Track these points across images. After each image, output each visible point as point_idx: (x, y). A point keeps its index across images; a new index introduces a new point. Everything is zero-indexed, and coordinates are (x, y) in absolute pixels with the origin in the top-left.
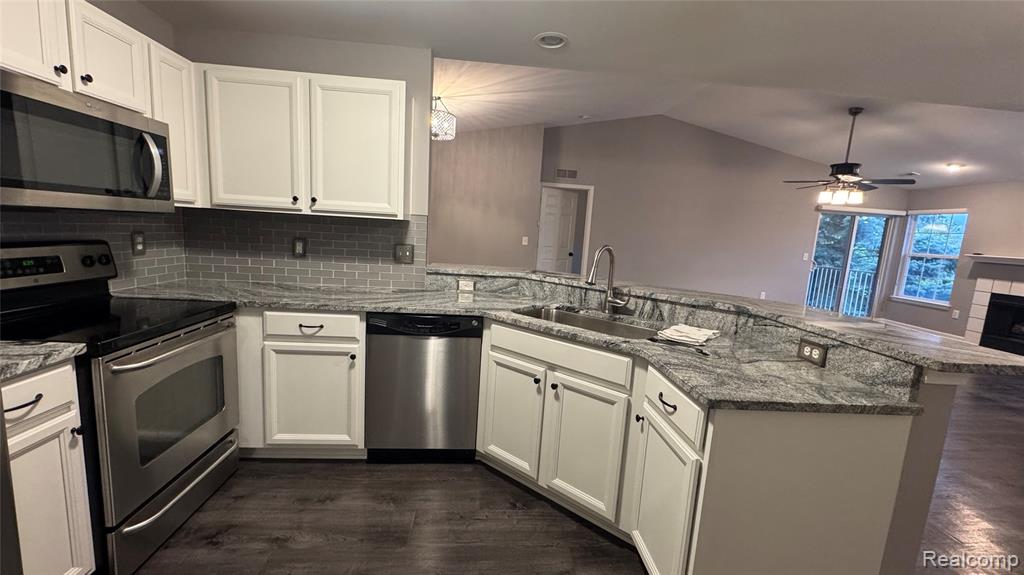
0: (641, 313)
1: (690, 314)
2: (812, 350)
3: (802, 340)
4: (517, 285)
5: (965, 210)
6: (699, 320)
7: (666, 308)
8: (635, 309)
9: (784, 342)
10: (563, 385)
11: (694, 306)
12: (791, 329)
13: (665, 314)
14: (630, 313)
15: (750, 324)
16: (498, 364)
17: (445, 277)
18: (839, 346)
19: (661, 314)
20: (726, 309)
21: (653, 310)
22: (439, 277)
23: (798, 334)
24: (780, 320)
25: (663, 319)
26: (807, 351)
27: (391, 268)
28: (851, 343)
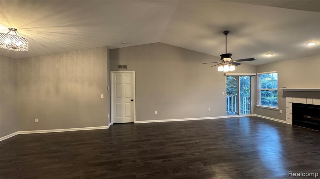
5: (276, 71)
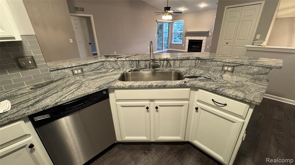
0: (163, 66)
1: (180, 63)
2: (228, 68)
3: (223, 65)
4: (103, 65)
5: (183, 20)
6: (184, 64)
7: (172, 62)
8: (160, 65)
9: (215, 66)
10: (159, 106)
11: (182, 60)
12: (218, 62)
13: (172, 64)
14: (158, 66)
15: (199, 62)
16: (122, 106)
17: (63, 70)
18: (239, 65)
19: (170, 65)
20: (193, 59)
21: (167, 64)
22: (60, 71)
23: (222, 64)
24: (214, 60)
25: (171, 67)
26: (226, 68)
27: (21, 74)
28: (246, 64)
